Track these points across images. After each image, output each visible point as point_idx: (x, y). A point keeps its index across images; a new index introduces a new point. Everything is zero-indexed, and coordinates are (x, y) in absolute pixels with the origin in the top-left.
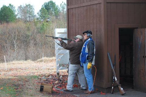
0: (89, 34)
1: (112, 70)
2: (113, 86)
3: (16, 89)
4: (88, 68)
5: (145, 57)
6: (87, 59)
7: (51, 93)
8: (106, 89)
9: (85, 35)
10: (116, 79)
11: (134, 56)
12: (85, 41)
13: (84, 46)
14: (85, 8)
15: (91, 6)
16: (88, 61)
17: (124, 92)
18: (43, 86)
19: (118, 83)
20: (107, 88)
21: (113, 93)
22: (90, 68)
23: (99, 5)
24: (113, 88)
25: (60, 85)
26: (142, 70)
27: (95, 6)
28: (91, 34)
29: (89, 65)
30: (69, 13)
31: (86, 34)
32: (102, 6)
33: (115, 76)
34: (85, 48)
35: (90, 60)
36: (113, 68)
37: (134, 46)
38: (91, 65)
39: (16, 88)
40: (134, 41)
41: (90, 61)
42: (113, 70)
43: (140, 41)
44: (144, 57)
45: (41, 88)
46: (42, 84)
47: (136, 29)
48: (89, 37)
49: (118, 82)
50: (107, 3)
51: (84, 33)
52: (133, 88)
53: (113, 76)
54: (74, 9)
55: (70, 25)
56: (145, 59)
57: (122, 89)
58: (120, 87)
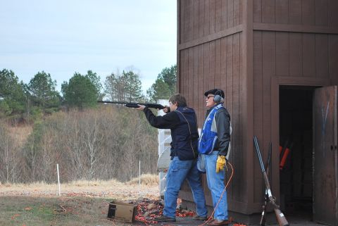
0: (218, 96)
1: (263, 173)
2: (265, 210)
3: (59, 211)
5: (334, 147)
7: (131, 221)
10: (270, 195)
11: (313, 149)
14: (212, 45)
15: (223, 40)
17: (287, 223)
18: (115, 206)
20: (251, 213)
21: (263, 225)
23: (238, 36)
24: (263, 213)
25: (155, 211)
26: (330, 177)
27: (230, 39)
28: (223, 97)
29: (221, 161)
31: (213, 95)
32: (244, 36)
33: (268, 186)
34: (210, 123)
36: (263, 169)
37: (314, 128)
38: (224, 162)
41: (223, 152)
43: (325, 112)
44: (332, 148)
45: (110, 210)
47: (317, 90)
48: (218, 102)
49: (273, 201)
50: (254, 30)
51: (206, 94)
53: (264, 189)
54: (190, 50)
56: (334, 153)
57: (282, 215)
58: (277, 211)
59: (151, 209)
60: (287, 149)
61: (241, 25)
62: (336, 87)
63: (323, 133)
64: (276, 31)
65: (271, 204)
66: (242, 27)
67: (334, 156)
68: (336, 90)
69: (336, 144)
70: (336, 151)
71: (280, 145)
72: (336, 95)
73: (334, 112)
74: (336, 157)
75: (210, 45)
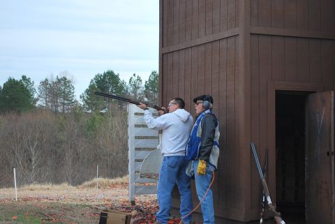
1: (261, 181)
2: (263, 216)
4: (198, 172)
5: (330, 153)
9: (198, 104)
10: (269, 201)
11: (306, 155)
14: (202, 48)
15: (216, 44)
18: (106, 215)
19: (274, 210)
22: (202, 172)
23: (233, 39)
24: (261, 221)
26: (326, 183)
27: (223, 43)
29: (201, 166)
30: (164, 63)
32: (240, 41)
33: (268, 193)
36: (262, 175)
38: (204, 166)
39: (46, 218)
40: (307, 120)
41: (203, 156)
42: (264, 180)
43: (320, 119)
44: (328, 154)
45: (101, 218)
46: (105, 210)
47: (311, 95)
49: (273, 208)
50: (251, 34)
53: (262, 194)
54: (175, 54)
56: (331, 159)
57: (283, 222)
58: (278, 219)
59: (135, 216)
61: (237, 29)
62: (333, 92)
63: (319, 138)
64: (272, 35)
65: (271, 211)
66: (239, 30)
67: (331, 162)
68: (333, 95)
69: (333, 150)
70: (333, 157)
72: (333, 100)
73: (330, 118)
74: (333, 163)
75: (200, 49)
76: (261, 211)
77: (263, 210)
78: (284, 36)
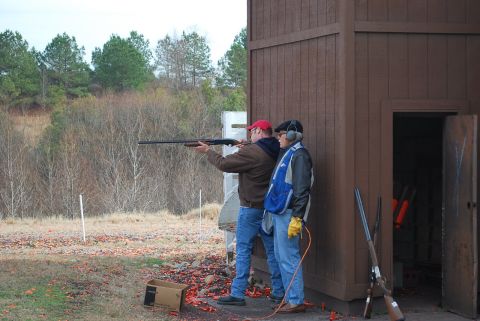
2: (371, 294)
3: (74, 295)
4: (289, 233)
5: (472, 205)
6: (290, 207)
7: (178, 310)
8: (350, 302)
9: (280, 135)
10: (377, 273)
11: (443, 204)
12: (285, 150)
13: (281, 164)
14: (296, 48)
15: (314, 43)
16: (290, 211)
17: (401, 316)
18: (155, 289)
19: (383, 286)
20: (350, 299)
21: (368, 317)
22: (295, 234)
23: (332, 39)
24: (368, 300)
25: (215, 287)
26: (466, 247)
27: (321, 43)
29: (295, 225)
33: (375, 260)
34: (283, 171)
35: (298, 209)
36: (369, 237)
37: (444, 172)
38: (299, 225)
39: (75, 291)
40: (444, 153)
41: (298, 212)
42: (371, 243)
43: (459, 155)
44: (469, 205)
45: (147, 294)
46: (152, 282)
47: (449, 118)
49: (382, 283)
50: (356, 32)
52: (440, 306)
53: (370, 266)
54: (266, 51)
55: (254, 102)
56: (472, 213)
57: (395, 304)
58: (389, 299)
60: (405, 203)
61: (337, 24)
62: (476, 117)
63: (457, 181)
64: (388, 33)
65: (380, 287)
66: (338, 27)
67: (472, 217)
68: (476, 121)
69: (475, 200)
70: (475, 211)
71: (394, 198)
73: (472, 155)
74: (474, 219)
75: (294, 48)
76: (369, 287)
77: (372, 284)
78: (408, 33)
